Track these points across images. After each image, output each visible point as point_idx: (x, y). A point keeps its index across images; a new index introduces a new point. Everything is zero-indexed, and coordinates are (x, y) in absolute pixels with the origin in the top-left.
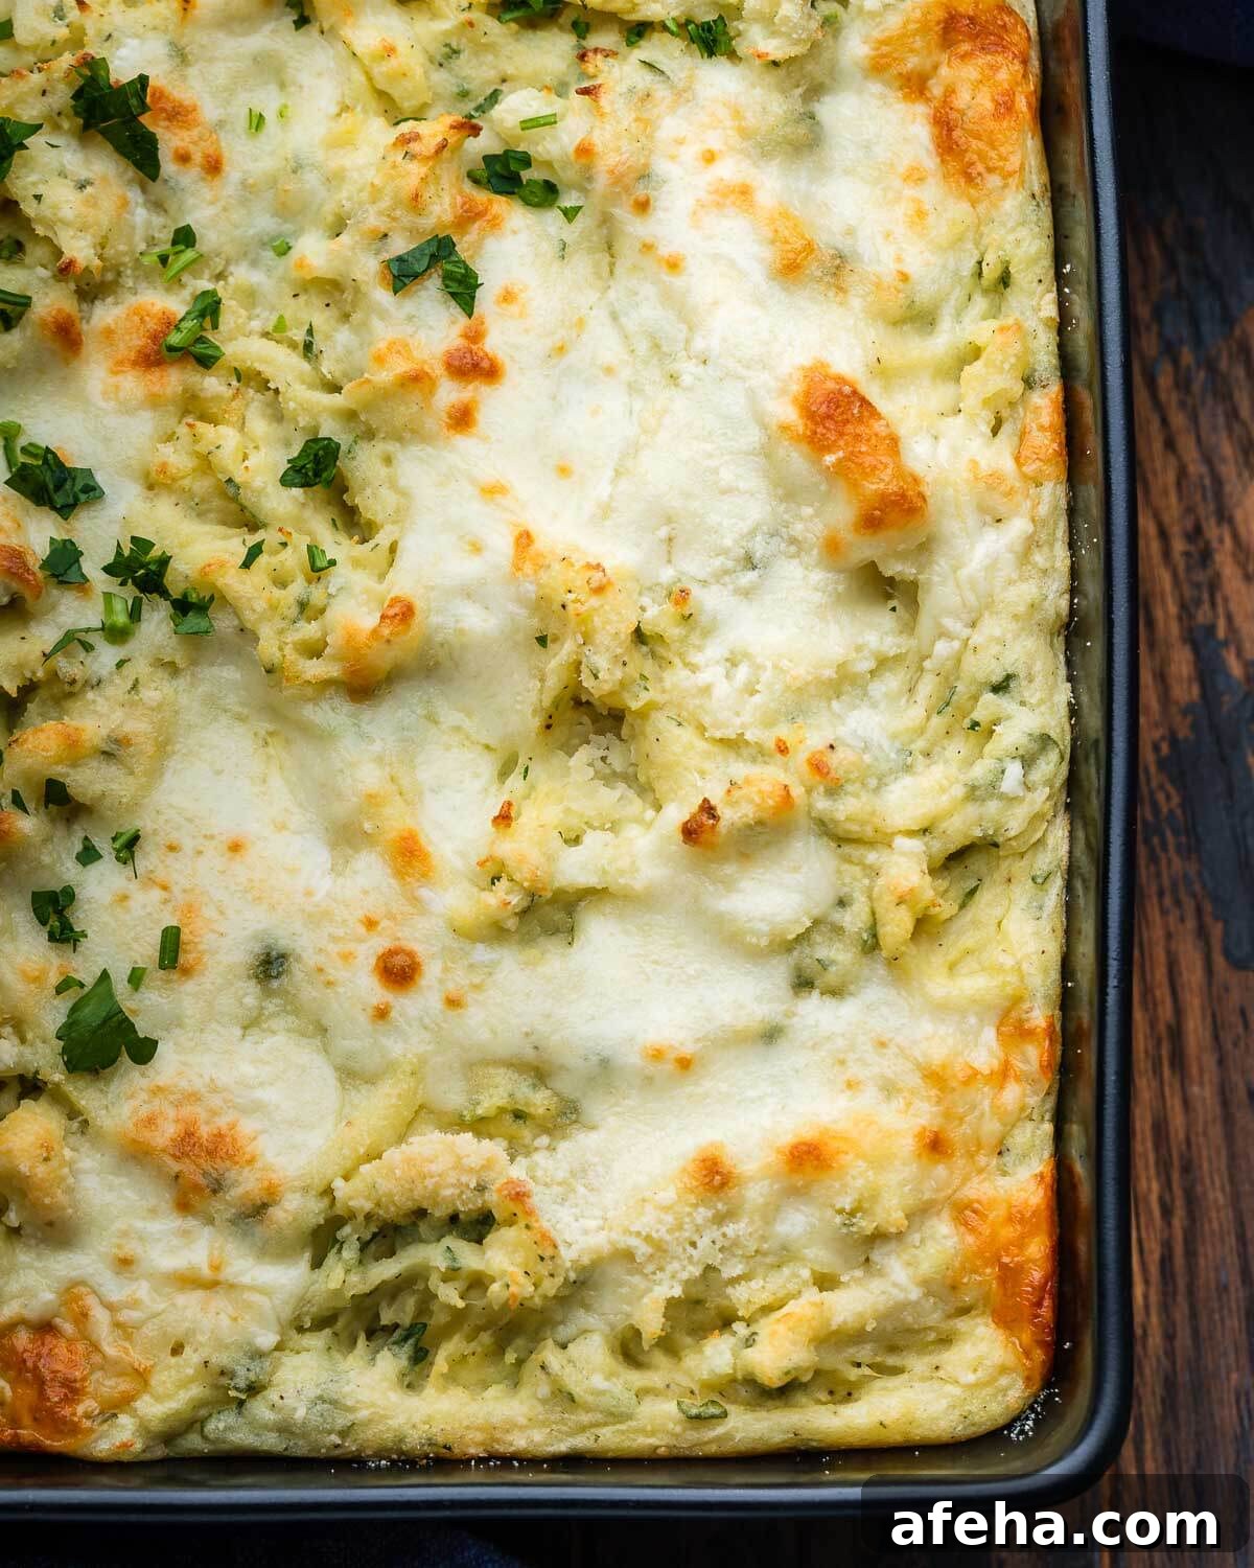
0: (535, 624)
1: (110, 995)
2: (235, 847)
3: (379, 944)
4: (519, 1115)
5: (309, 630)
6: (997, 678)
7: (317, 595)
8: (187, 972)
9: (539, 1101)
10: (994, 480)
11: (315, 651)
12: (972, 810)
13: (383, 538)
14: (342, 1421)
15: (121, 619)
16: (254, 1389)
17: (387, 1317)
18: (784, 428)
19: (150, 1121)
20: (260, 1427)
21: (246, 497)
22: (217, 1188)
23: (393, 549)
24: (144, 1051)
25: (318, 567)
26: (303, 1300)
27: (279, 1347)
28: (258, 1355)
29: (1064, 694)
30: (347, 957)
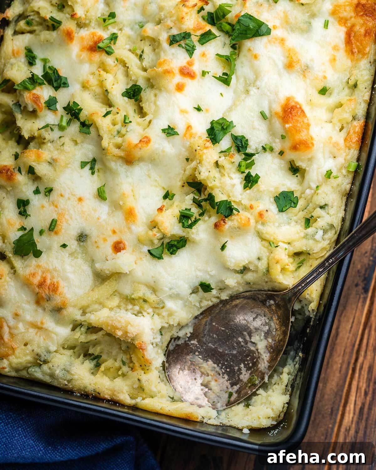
0: (186, 154)
1: (32, 235)
2: (80, 200)
3: (115, 239)
4: (145, 301)
5: (119, 140)
6: (322, 204)
7: (123, 131)
8: (56, 233)
9: (152, 298)
10: (336, 145)
11: (119, 147)
12: (304, 241)
13: (148, 118)
14: (69, 377)
15: (64, 123)
16: (46, 362)
17: (91, 351)
18: (276, 114)
19: (34, 275)
20: (44, 373)
21: (110, 96)
22: (49, 299)
23: (150, 122)
24: (38, 254)
25: (125, 122)
26: (66, 340)
27: (56, 352)
28: (49, 352)
29: (341, 214)
30: (105, 240)
